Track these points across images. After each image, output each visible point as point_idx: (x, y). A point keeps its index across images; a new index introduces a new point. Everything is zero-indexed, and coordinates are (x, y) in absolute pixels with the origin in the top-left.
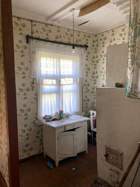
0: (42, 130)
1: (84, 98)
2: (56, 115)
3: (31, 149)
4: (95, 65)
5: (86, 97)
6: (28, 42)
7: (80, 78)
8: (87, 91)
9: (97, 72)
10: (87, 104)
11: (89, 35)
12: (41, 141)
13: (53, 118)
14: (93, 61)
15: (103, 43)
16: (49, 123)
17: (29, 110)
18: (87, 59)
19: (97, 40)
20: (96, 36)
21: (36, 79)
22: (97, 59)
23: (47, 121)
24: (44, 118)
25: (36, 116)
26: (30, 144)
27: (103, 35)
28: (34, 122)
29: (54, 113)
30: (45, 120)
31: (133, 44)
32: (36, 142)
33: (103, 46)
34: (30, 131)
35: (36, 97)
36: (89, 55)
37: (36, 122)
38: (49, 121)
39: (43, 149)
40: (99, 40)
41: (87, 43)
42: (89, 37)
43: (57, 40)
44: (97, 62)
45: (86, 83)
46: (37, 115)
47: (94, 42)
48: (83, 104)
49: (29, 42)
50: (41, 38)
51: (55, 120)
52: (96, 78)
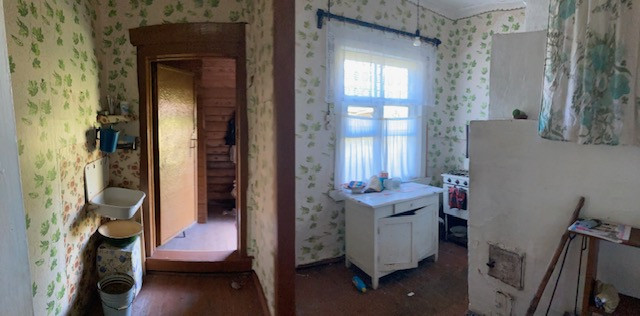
0: (343, 211)
1: (430, 149)
2: (373, 183)
3: (320, 247)
4: (453, 82)
5: (434, 146)
6: (320, 26)
7: (423, 107)
8: (435, 135)
9: (455, 98)
10: (434, 160)
11: (442, 18)
12: (340, 232)
13: (367, 188)
14: (448, 73)
15: (469, 38)
16: (358, 198)
17: (318, 169)
18: (438, 69)
19: (457, 32)
20: (455, 22)
21: (333, 104)
22: (457, 70)
23: (354, 193)
24: (349, 187)
25: (332, 182)
26: (319, 238)
27: (468, 23)
28: (327, 195)
29: (368, 176)
30: (350, 191)
31: (556, 31)
32: (330, 234)
33: (470, 44)
34: (319, 210)
35: (332, 142)
36: (441, 62)
37: (332, 194)
38: (360, 193)
39: (344, 249)
40: (461, 33)
41: (438, 35)
42: (443, 24)
43: (379, 22)
44: (457, 76)
45: (435, 119)
46: (333, 179)
47: (451, 36)
48: (427, 161)
49: (323, 26)
50: (346, 15)
51: (370, 191)
52: (453, 110)
